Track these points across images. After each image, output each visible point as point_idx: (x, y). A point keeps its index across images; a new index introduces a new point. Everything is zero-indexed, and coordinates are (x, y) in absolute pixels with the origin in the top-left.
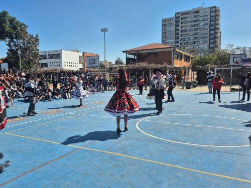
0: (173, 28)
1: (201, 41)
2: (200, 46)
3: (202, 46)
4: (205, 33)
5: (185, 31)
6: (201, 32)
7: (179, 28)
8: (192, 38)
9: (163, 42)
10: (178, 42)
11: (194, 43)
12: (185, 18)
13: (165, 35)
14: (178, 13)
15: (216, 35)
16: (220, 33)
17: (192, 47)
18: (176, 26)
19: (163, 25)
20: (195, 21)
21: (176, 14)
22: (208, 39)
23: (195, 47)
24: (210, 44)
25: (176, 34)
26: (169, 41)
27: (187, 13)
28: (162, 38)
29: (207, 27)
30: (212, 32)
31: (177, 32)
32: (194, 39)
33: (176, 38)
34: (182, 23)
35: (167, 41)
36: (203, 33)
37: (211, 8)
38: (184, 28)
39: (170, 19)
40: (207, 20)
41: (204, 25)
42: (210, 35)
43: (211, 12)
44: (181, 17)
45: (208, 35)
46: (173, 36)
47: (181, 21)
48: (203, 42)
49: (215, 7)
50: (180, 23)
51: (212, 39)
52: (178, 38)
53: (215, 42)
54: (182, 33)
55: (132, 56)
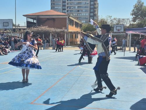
1: (84, 10)
2: (82, 14)
3: (85, 14)
4: (87, 3)
8: (76, 7)
9: (52, 8)
10: (65, 10)
11: (78, 11)
13: (53, 2)
15: (95, 6)
16: (98, 4)
17: (76, 14)
22: (89, 9)
23: (79, 14)
24: (90, 13)
26: (57, 7)
28: (51, 5)
32: (78, 8)
33: (63, 6)
35: (56, 7)
36: (85, 3)
42: (90, 5)
45: (89, 5)
46: (61, 3)
48: (85, 10)
51: (92, 9)
52: (65, 6)
53: (95, 11)
54: (68, 2)
55: (32, 20)
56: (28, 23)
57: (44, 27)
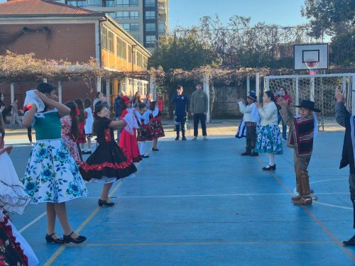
3: (126, 14)
57: (19, 59)
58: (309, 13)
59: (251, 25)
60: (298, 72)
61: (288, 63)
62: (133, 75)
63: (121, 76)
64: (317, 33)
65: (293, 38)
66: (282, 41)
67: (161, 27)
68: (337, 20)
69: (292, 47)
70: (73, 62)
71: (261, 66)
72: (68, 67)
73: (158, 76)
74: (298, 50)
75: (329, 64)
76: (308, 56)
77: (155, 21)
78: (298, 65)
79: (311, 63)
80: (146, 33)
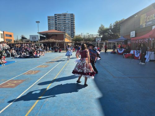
0: (54, 22)
5: (60, 24)
6: (67, 25)
7: (57, 22)
8: (63, 28)
9: (49, 28)
12: (59, 17)
13: (50, 25)
14: (56, 14)
18: (55, 21)
19: (48, 20)
20: (64, 19)
21: (55, 14)
24: (71, 31)
25: (55, 25)
27: (60, 15)
29: (70, 23)
30: (72, 26)
31: (56, 24)
33: (55, 27)
34: (58, 19)
37: (71, 14)
38: (59, 22)
39: (52, 17)
40: (70, 20)
41: (68, 22)
43: (71, 16)
44: (57, 16)
47: (57, 18)
49: (73, 14)
50: (57, 20)
51: (72, 29)
54: (59, 25)
55: (42, 36)
56: (41, 37)
57: (52, 40)
58: (99, 32)
59: (89, 34)
60: (97, 42)
61: (95, 40)
62: (70, 42)
63: (68, 43)
64: (100, 36)
65: (96, 36)
66: (94, 37)
67: (74, 34)
68: (103, 33)
69: (96, 38)
70: (61, 40)
71: (90, 41)
72: (60, 41)
73: (74, 43)
74: (96, 39)
75: (101, 41)
76: (98, 40)
77: (73, 33)
78: (96, 41)
79: (99, 41)
80: (71, 35)
